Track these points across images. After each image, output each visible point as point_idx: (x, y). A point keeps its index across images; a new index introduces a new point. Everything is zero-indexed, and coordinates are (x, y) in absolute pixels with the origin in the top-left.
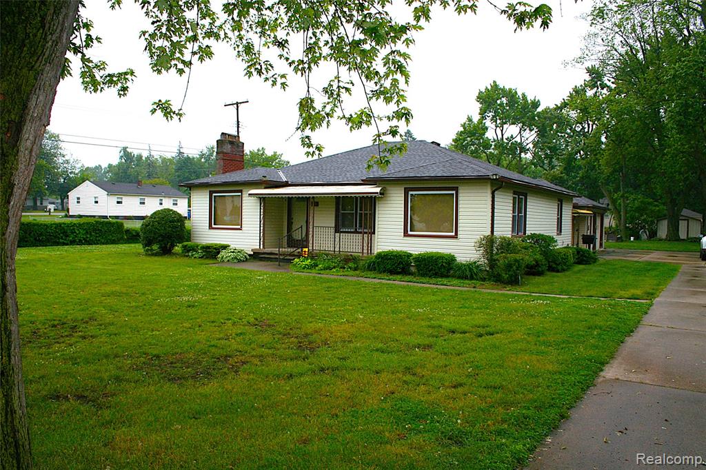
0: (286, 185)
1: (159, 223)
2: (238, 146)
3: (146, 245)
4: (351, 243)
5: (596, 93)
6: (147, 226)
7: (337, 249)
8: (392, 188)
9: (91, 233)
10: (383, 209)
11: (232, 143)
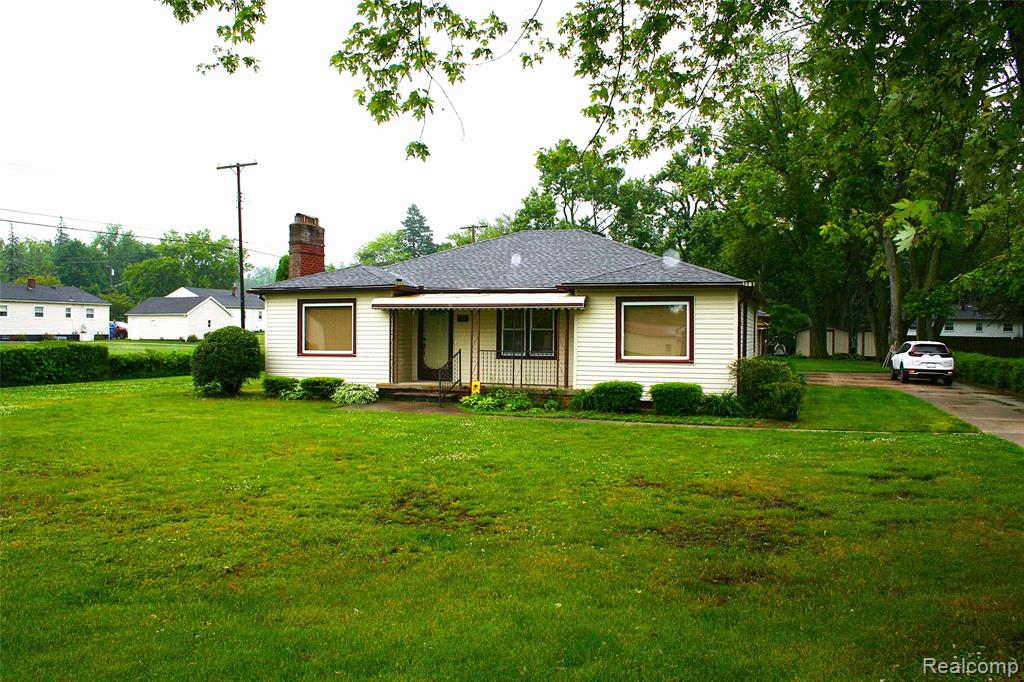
0: (420, 291)
1: (228, 349)
2: (318, 234)
3: (199, 382)
4: (537, 374)
5: (700, 160)
6: (207, 353)
7: (518, 382)
8: (598, 298)
9: (64, 365)
10: (584, 325)
11: (311, 229)
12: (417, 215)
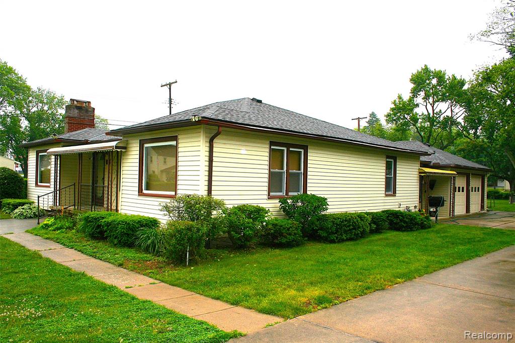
0: (86, 143)
12: (375, 118)
